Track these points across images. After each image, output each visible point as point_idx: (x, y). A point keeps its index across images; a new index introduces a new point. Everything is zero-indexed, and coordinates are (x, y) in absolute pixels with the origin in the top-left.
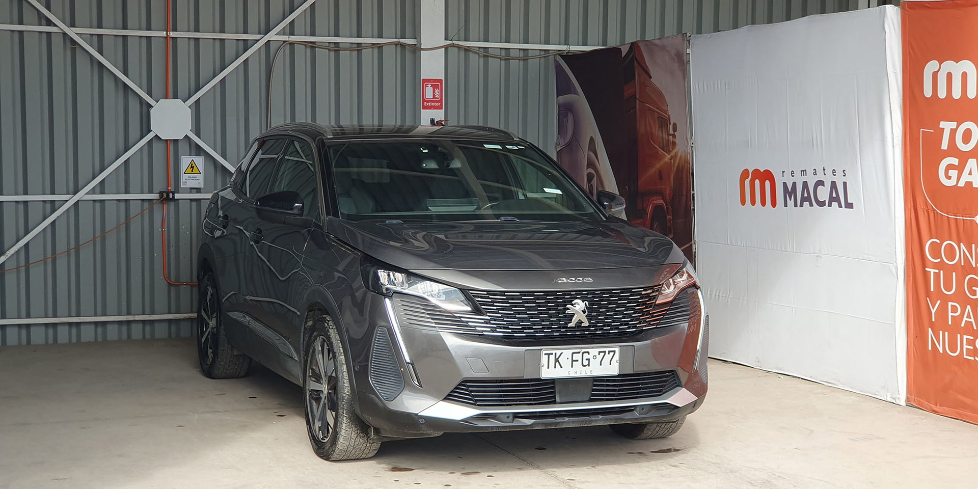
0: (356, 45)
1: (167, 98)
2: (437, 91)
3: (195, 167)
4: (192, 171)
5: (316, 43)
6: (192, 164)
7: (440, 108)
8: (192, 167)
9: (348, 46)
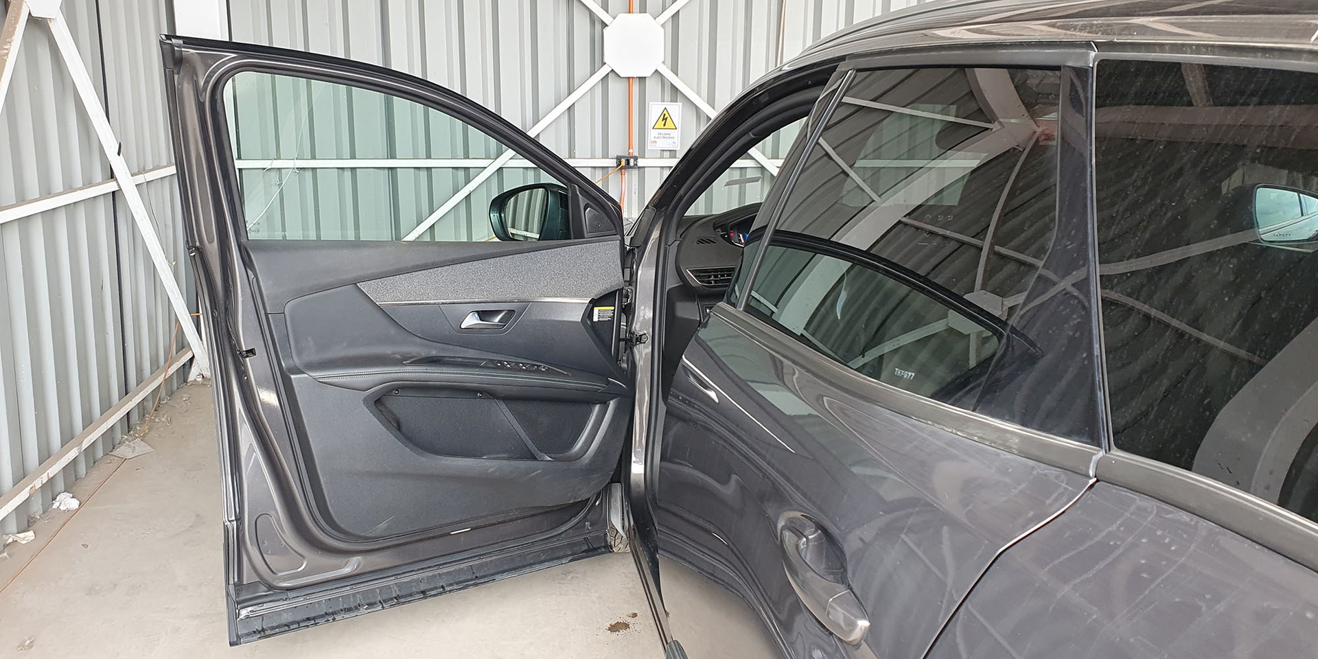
1: (630, 12)
3: (669, 119)
4: (664, 125)
6: (665, 115)
8: (665, 119)
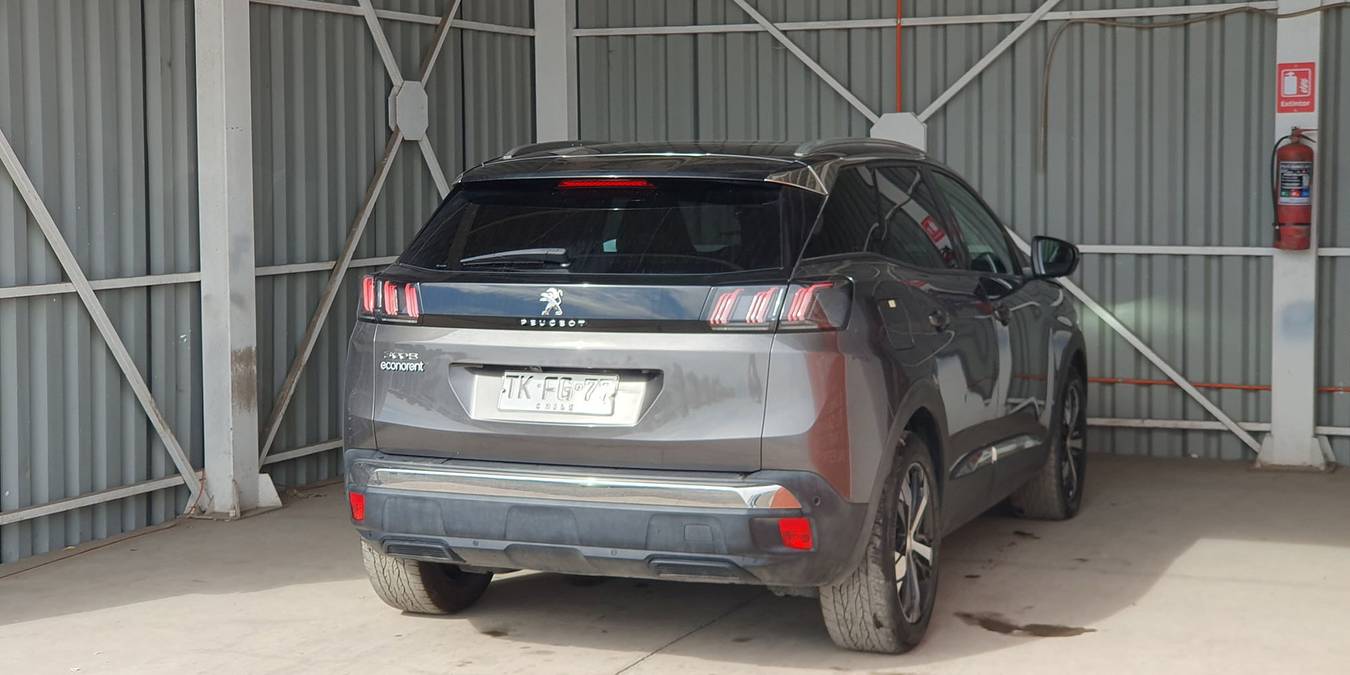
0: (1182, 18)
1: (895, 112)
2: (1304, 81)
5: (1117, 20)
7: (1310, 109)
9: (1167, 20)
